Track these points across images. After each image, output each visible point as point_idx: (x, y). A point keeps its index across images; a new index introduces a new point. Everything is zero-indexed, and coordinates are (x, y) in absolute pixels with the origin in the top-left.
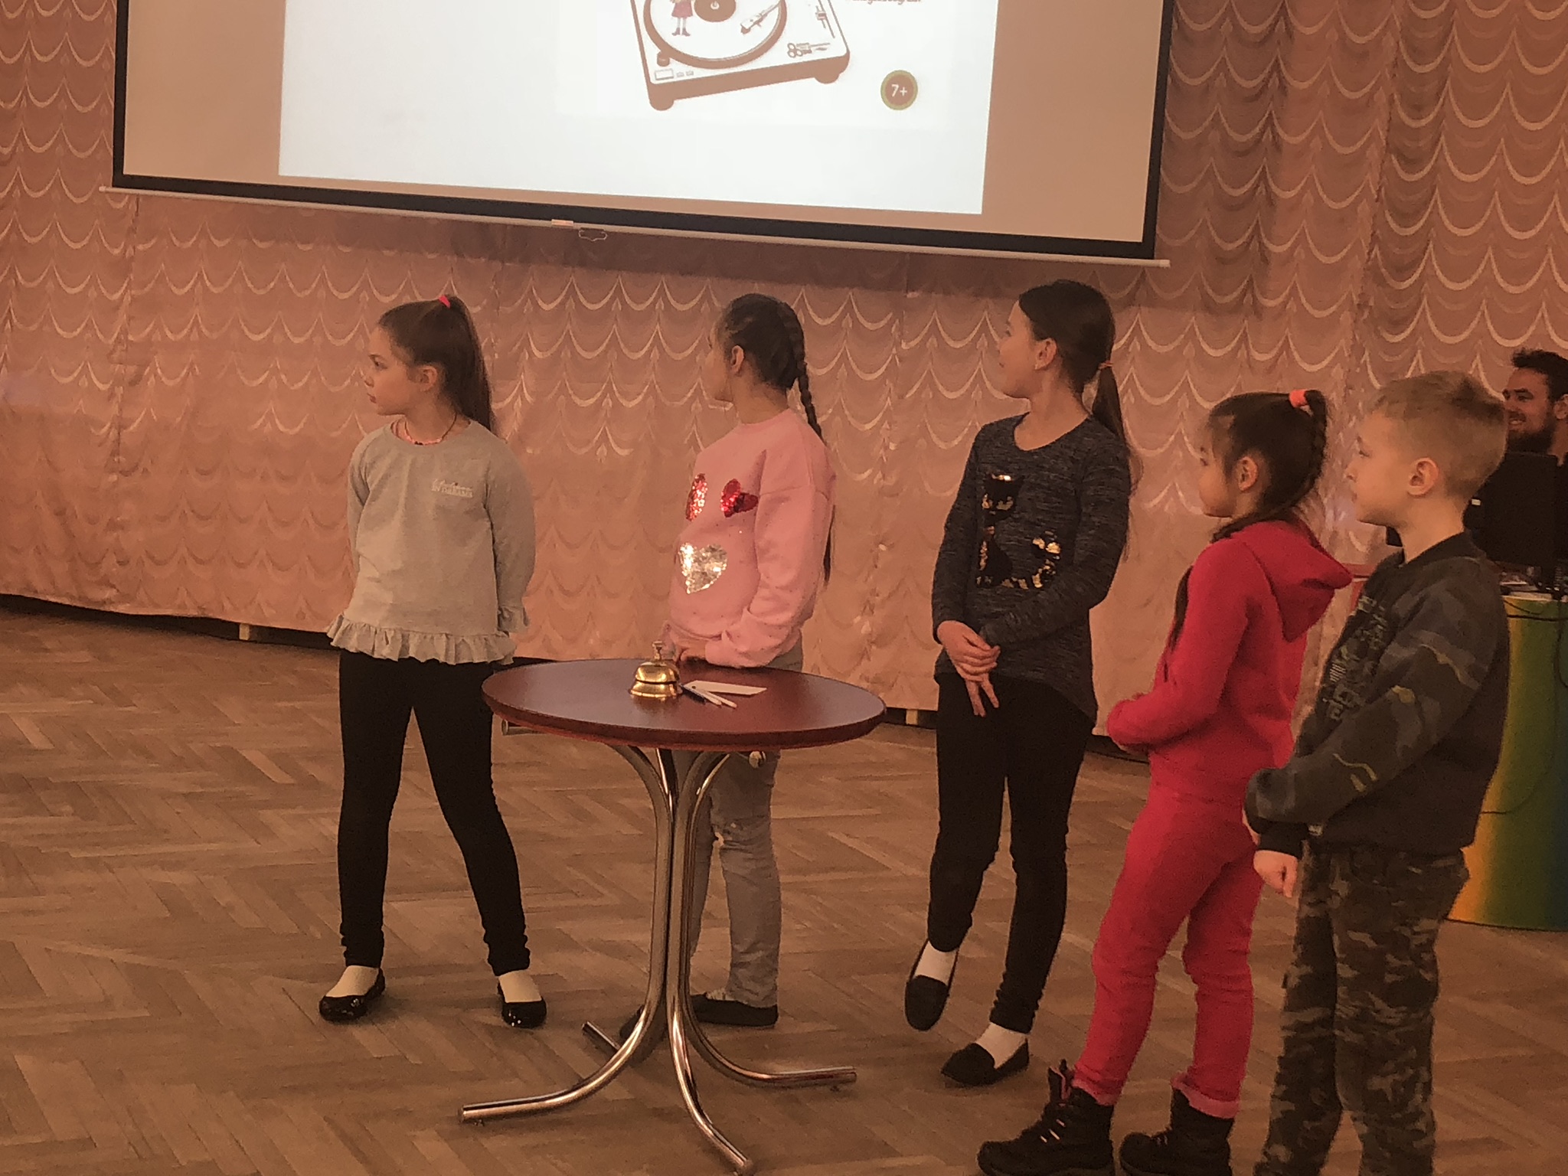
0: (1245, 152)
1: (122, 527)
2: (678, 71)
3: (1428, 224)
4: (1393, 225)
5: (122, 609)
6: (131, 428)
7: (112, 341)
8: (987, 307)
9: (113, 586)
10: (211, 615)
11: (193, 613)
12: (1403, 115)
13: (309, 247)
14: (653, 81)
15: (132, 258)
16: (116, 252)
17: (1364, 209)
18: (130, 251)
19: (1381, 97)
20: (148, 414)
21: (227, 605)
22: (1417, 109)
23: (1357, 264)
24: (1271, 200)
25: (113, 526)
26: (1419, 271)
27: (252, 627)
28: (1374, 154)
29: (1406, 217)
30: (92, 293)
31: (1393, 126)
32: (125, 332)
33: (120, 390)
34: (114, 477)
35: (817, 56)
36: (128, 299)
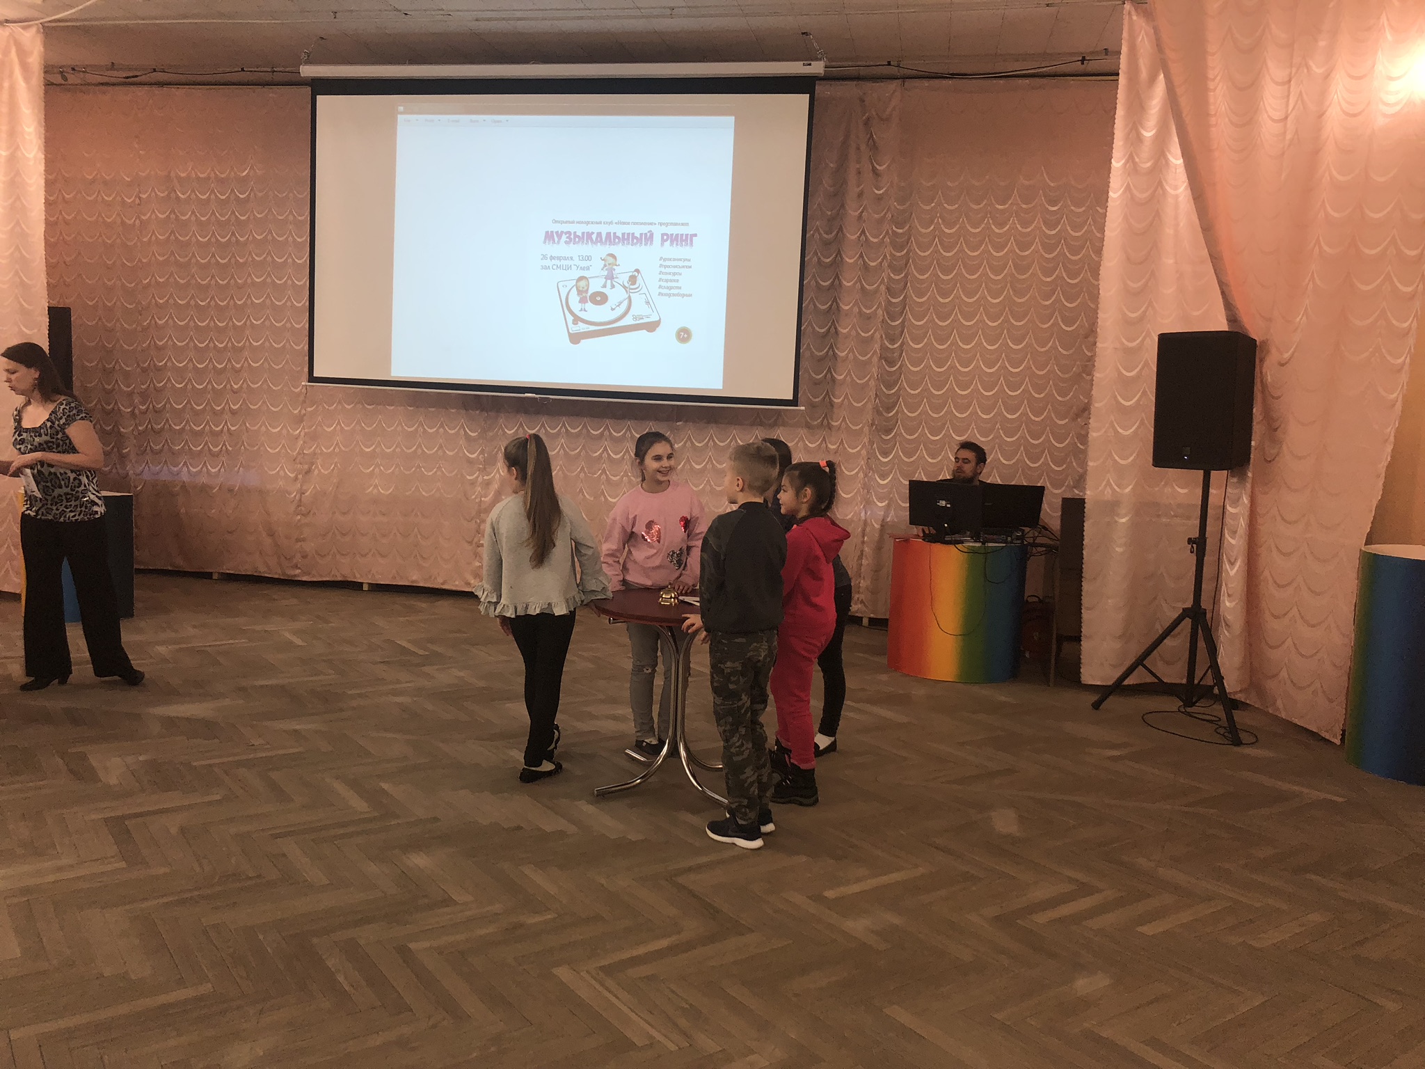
0: (821, 359)
1: (304, 540)
2: (582, 327)
3: (899, 389)
4: (885, 390)
5: (304, 579)
6: (306, 494)
7: (295, 454)
8: (712, 428)
9: (299, 568)
10: (349, 580)
11: (339, 579)
12: (887, 344)
13: (392, 408)
14: (571, 331)
15: (305, 415)
16: (296, 412)
17: (872, 383)
18: (303, 412)
19: (877, 335)
20: (315, 487)
21: (358, 575)
22: (893, 341)
23: (870, 406)
24: (833, 380)
25: (298, 540)
26: (896, 408)
27: (369, 584)
28: (875, 359)
29: (889, 387)
30: (284, 432)
31: (883, 348)
32: (302, 449)
33: (300, 477)
34: (299, 517)
35: (646, 320)
36: (302, 434)
